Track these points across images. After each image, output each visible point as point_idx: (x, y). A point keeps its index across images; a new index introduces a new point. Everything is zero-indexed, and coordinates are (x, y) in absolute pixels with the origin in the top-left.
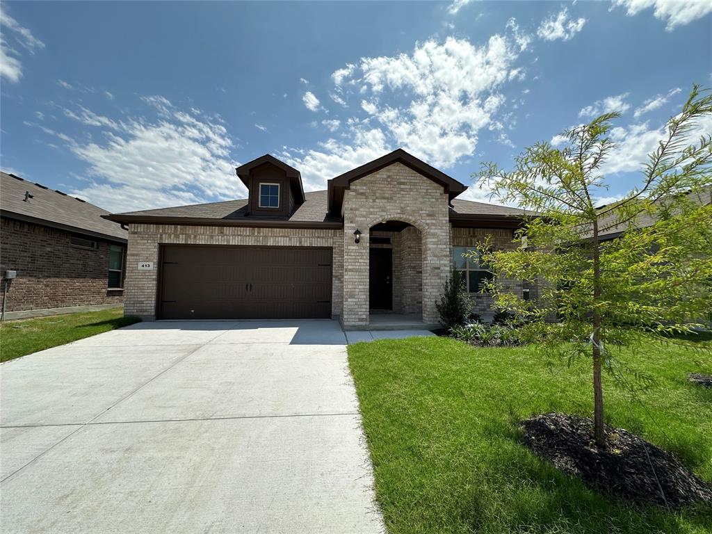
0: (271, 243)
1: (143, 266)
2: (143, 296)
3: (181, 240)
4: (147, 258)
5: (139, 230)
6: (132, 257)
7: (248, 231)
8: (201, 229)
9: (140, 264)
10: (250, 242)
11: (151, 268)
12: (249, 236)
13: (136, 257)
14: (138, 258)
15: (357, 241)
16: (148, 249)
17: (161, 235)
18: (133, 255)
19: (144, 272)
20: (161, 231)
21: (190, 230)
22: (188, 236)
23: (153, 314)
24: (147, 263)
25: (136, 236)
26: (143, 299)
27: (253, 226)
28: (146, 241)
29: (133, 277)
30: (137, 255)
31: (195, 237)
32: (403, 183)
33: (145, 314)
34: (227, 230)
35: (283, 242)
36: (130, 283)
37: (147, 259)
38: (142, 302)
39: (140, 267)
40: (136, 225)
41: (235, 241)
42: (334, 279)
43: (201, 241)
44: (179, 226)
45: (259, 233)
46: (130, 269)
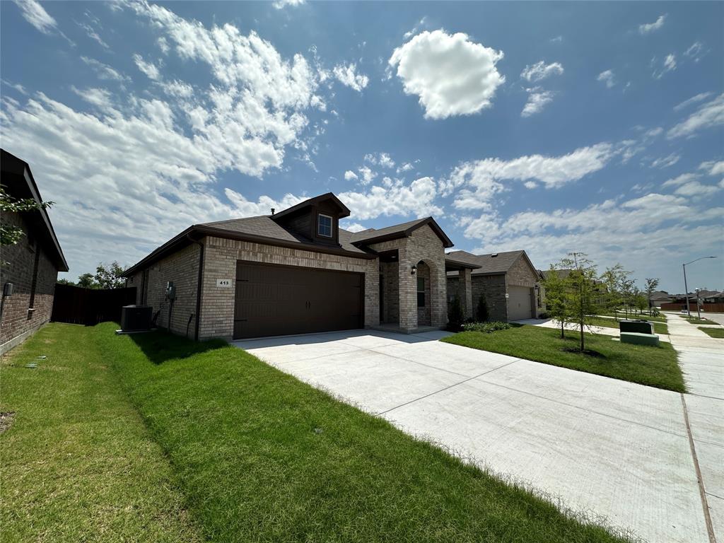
0: (328, 267)
1: (221, 283)
2: (221, 316)
3: (259, 259)
4: (226, 274)
5: (218, 244)
6: (210, 273)
7: (312, 255)
8: (276, 250)
9: (219, 281)
10: (314, 265)
11: (229, 285)
12: (313, 259)
13: (214, 274)
14: (216, 274)
15: (413, 273)
16: (226, 266)
17: (240, 252)
18: (210, 271)
19: (223, 290)
20: (240, 247)
21: (267, 249)
22: (265, 255)
23: (232, 334)
24: (226, 280)
25: (215, 250)
26: (222, 319)
27: (316, 251)
28: (225, 257)
29: (212, 295)
30: (215, 271)
31: (271, 256)
32: (429, 238)
33: (224, 334)
34: (298, 253)
35: (336, 267)
36: (208, 301)
37: (226, 276)
38: (221, 322)
39: (218, 284)
40: (215, 238)
41: (303, 263)
42: (366, 298)
43: (277, 261)
44: (257, 245)
45: (320, 257)
46: (208, 286)
